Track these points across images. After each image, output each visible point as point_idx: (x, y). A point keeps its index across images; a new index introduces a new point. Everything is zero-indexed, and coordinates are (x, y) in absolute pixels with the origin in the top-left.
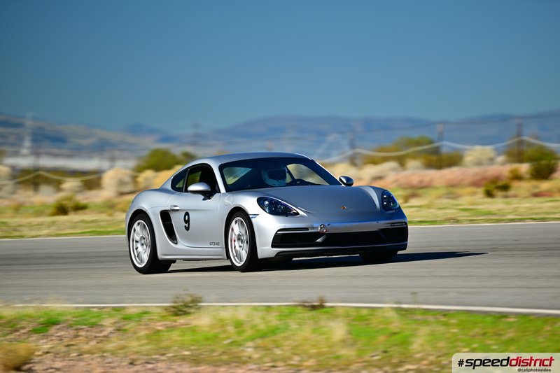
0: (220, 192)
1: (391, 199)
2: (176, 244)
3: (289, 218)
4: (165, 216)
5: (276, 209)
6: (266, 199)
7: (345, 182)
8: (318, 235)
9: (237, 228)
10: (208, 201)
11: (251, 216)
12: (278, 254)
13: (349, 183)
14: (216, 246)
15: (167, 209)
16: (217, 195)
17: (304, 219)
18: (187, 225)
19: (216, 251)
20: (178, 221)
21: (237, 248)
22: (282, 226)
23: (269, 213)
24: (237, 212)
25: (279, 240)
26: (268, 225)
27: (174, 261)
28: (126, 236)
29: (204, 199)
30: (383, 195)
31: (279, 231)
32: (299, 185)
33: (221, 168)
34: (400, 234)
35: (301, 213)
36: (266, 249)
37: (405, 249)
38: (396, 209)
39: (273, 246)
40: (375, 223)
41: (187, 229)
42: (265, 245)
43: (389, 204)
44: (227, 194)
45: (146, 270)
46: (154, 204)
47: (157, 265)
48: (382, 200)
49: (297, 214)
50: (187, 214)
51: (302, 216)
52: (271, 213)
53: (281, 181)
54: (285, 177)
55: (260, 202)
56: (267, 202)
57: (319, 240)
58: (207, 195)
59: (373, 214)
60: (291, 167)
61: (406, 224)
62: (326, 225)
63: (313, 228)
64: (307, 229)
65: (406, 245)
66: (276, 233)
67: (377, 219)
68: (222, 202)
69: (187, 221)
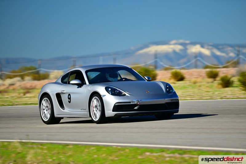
0: (86, 84)
1: (170, 88)
2: (64, 109)
3: (121, 97)
4: (58, 96)
5: (114, 93)
6: (110, 88)
7: (147, 79)
8: (135, 105)
9: (95, 102)
10: (80, 88)
11: (102, 96)
12: (116, 115)
13: (149, 80)
14: (84, 111)
15: (59, 92)
16: (84, 85)
17: (128, 98)
18: (69, 100)
19: (84, 113)
20: (64, 98)
21: (95, 111)
22: (118, 101)
23: (111, 95)
24: (95, 94)
25: (117, 108)
26: (111, 100)
27: (62, 118)
28: (38, 106)
29: (78, 88)
30: (167, 85)
31: (116, 103)
32: (124, 81)
33: (86, 72)
34: (176, 105)
35: (127, 94)
36: (109, 113)
37: (178, 112)
38: (173, 93)
39: (113, 111)
40: (163, 99)
41: (70, 102)
42: (109, 110)
43: (169, 90)
44: (90, 85)
45: (48, 123)
46: (53, 90)
47: (54, 120)
48: (166, 88)
49: (125, 95)
50: (69, 95)
51: (127, 96)
52: (112, 94)
53: (115, 79)
54: (117, 77)
55: (107, 89)
56: (110, 89)
57: (136, 108)
58: (80, 86)
59: (162, 95)
60: (120, 72)
61: (178, 100)
62: (139, 100)
63: (133, 102)
64: (130, 102)
65: (178, 111)
66: (115, 105)
67: (165, 98)
68: (88, 89)
69: (70, 98)
